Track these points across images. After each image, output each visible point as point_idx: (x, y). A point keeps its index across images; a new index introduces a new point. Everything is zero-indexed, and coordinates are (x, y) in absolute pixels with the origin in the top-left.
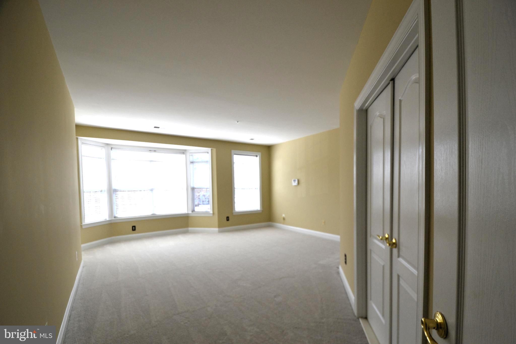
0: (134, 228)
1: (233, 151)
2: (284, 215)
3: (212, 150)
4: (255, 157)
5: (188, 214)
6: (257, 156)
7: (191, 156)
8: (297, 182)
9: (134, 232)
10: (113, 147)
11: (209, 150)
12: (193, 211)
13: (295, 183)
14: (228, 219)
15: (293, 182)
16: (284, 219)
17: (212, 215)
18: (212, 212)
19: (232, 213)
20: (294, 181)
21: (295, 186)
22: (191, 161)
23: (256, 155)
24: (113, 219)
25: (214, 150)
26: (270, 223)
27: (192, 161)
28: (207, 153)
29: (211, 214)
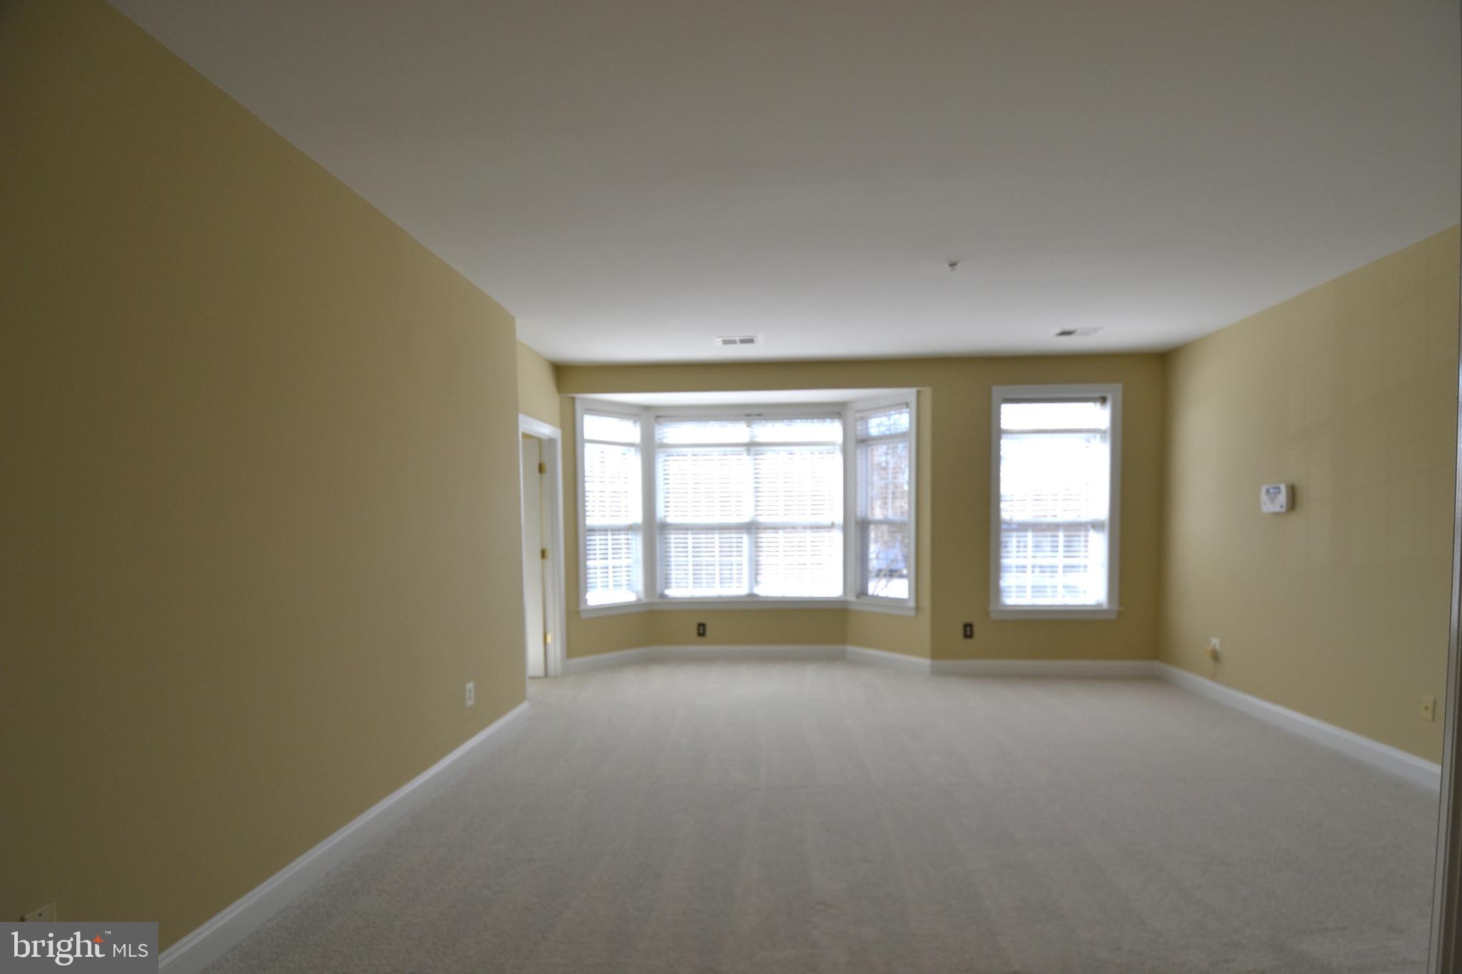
0: (702, 630)
1: (997, 391)
2: (1215, 642)
3: (919, 392)
4: (1098, 405)
5: (845, 602)
6: (1103, 400)
7: (859, 423)
8: (1282, 498)
9: (702, 638)
10: (660, 414)
11: (909, 393)
12: (863, 593)
13: (1273, 500)
14: (968, 630)
15: (1264, 497)
16: (1216, 656)
17: (912, 613)
18: (912, 604)
19: (988, 613)
20: (1272, 494)
21: (1276, 514)
22: (860, 438)
23: (1104, 395)
24: (657, 600)
25: (927, 392)
26: (1157, 665)
27: (864, 437)
28: (905, 406)
29: (910, 608)
